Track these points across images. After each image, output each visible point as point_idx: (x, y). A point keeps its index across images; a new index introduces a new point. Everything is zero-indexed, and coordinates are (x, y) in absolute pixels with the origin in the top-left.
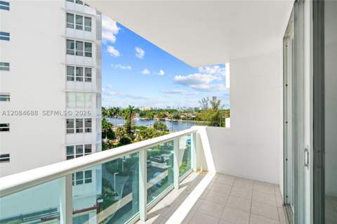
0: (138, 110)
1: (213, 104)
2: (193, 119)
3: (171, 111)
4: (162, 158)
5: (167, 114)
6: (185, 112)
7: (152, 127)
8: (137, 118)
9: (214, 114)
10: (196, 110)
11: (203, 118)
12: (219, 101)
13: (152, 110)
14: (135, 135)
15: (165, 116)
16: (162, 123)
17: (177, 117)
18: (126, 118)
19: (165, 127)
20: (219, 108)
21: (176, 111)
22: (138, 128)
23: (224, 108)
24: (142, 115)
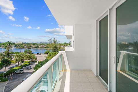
0: (14, 44)
1: (54, 41)
2: (45, 47)
3: (34, 44)
4: (30, 67)
5: (32, 45)
6: (41, 44)
7: (24, 52)
8: (13, 48)
9: (54, 45)
10: (46, 43)
11: (50, 47)
12: (56, 40)
13: (23, 44)
14: (12, 57)
15: (31, 46)
16: (29, 50)
17: (38, 47)
18: (6, 48)
19: (31, 52)
20: (56, 43)
21: (37, 44)
22: (14, 53)
23: (58, 43)
24: (16, 46)
